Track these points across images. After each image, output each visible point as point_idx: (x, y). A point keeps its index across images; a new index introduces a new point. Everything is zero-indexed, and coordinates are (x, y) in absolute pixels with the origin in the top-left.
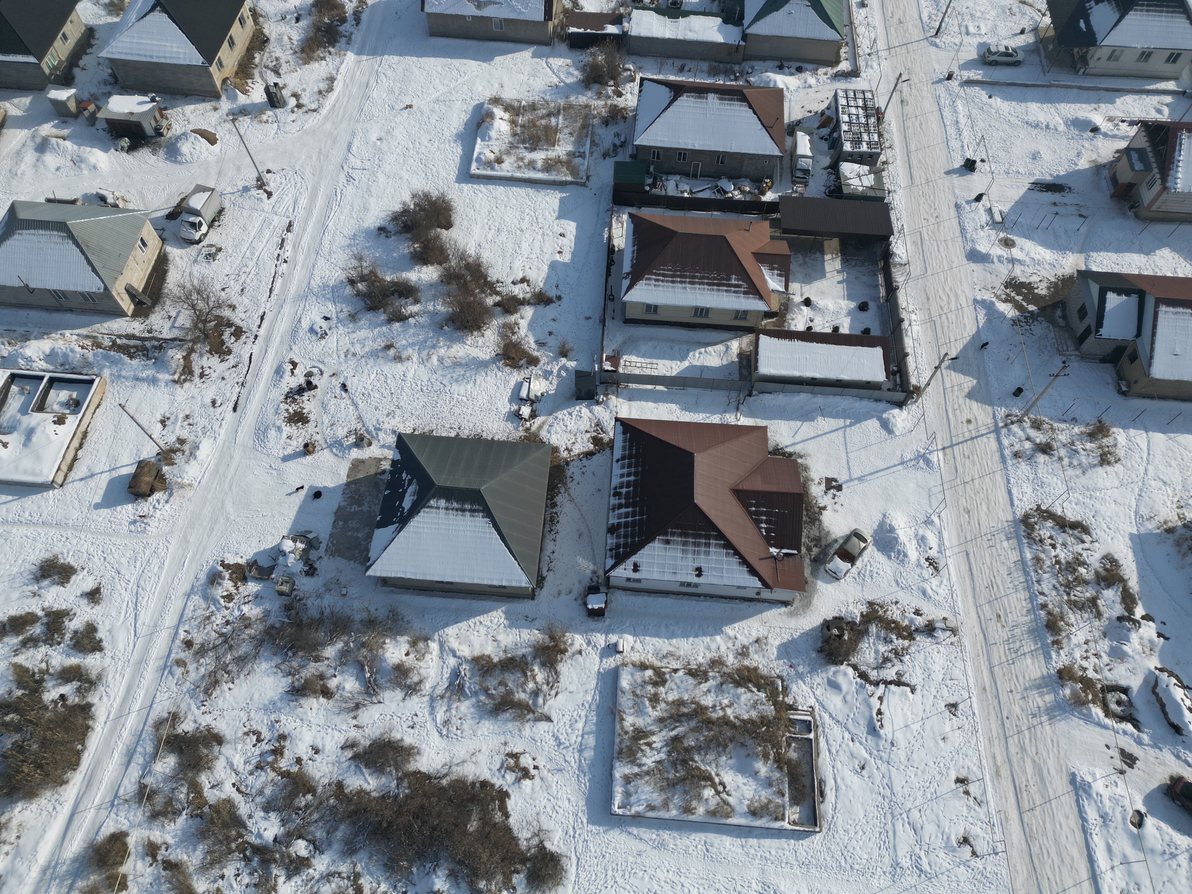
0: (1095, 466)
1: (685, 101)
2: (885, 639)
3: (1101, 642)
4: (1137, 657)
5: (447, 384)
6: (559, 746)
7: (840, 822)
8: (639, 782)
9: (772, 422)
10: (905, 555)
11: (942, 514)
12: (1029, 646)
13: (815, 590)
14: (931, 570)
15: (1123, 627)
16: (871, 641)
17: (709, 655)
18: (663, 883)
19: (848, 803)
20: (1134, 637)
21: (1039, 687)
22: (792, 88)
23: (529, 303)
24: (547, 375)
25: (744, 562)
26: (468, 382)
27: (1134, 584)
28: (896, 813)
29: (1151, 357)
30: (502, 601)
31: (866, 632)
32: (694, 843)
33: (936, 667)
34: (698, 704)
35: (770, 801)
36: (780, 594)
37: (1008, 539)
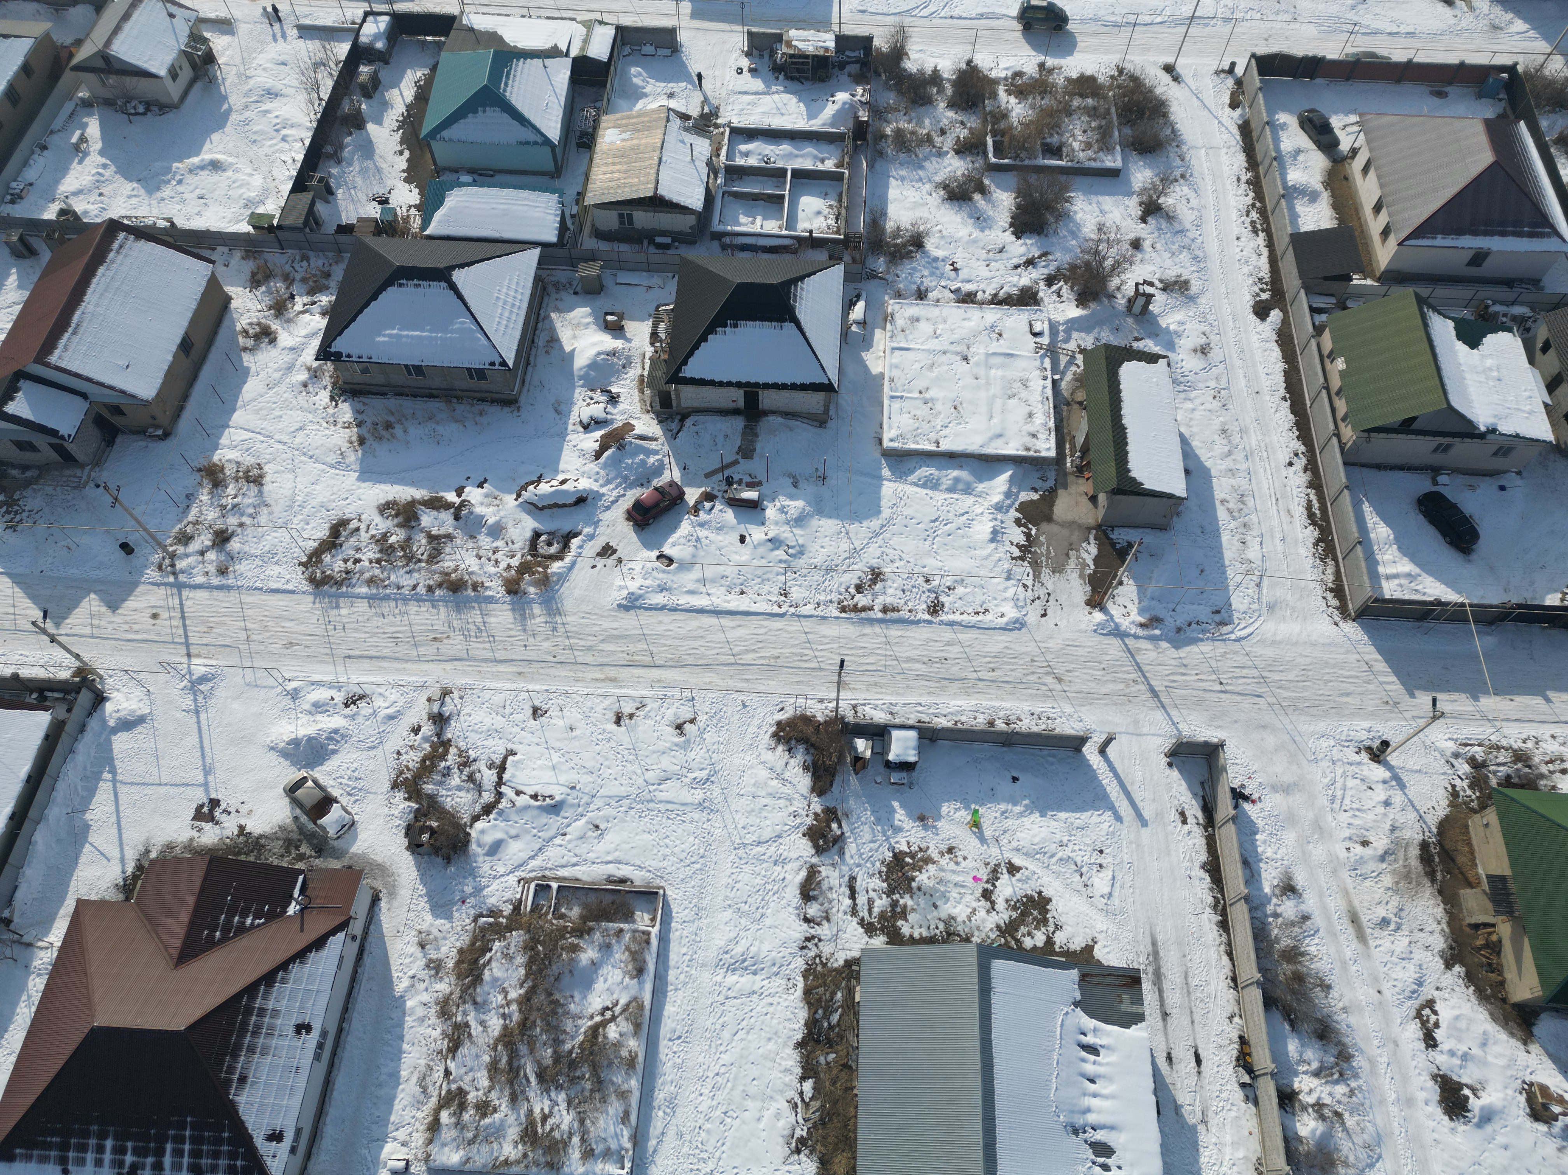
0: (260, 491)
2: (444, 775)
3: (481, 544)
4: (502, 514)
7: (655, 864)
8: (592, 1135)
10: (336, 731)
11: (287, 676)
12: (474, 616)
13: (363, 857)
14: (362, 704)
15: (467, 517)
16: (444, 792)
17: (433, 1020)
18: (715, 1103)
19: (634, 851)
20: (479, 510)
21: (523, 617)
25: (301, 956)
27: (419, 494)
28: (648, 797)
29: (123, 392)
31: (432, 797)
32: (671, 1056)
33: (488, 721)
34: (497, 1041)
35: (628, 948)
36: (360, 908)
37: (338, 607)
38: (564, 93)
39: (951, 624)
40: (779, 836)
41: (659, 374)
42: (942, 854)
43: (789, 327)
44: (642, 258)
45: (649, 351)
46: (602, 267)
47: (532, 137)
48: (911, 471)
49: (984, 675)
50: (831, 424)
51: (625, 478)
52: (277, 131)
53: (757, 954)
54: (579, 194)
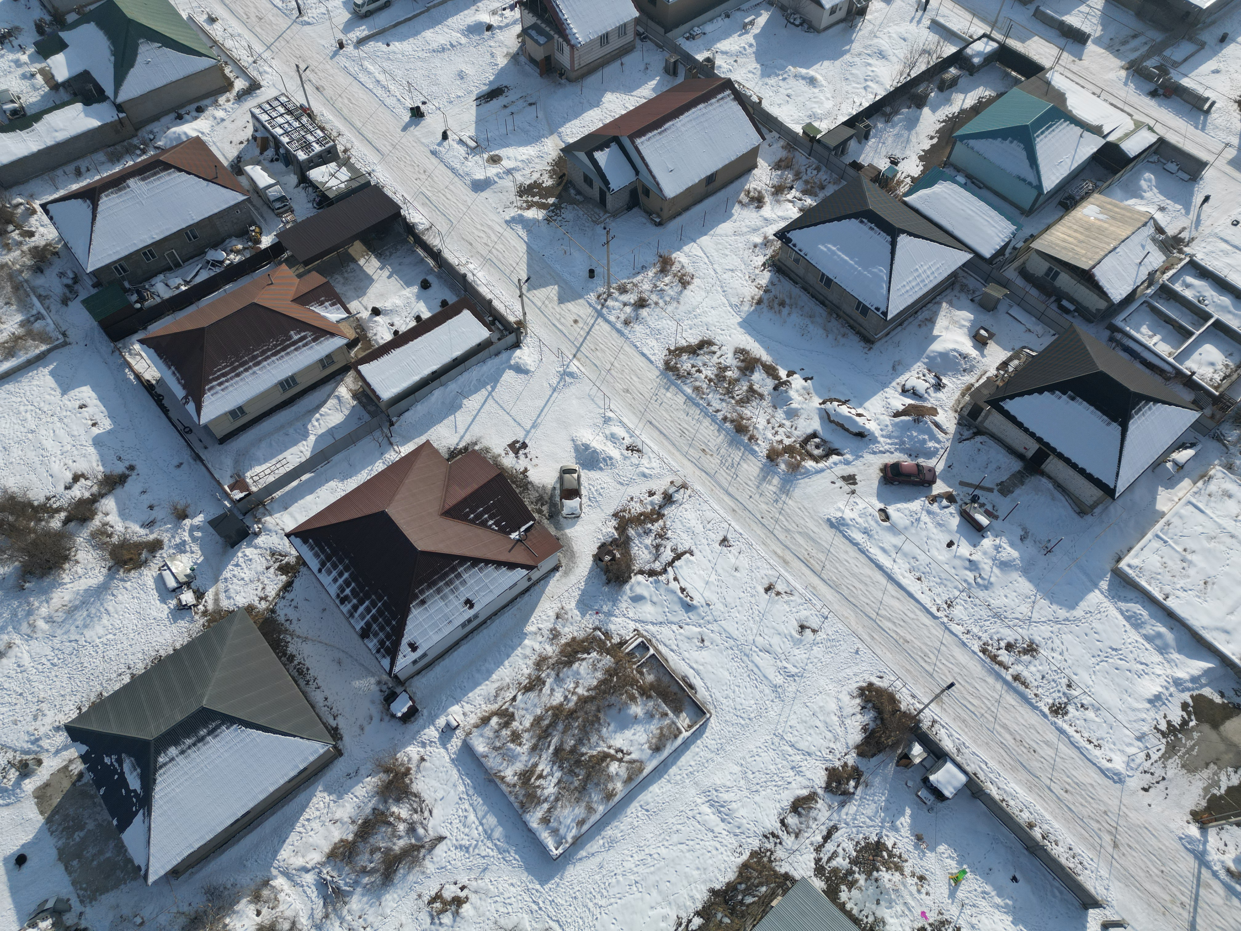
0: (681, 292)
1: (106, 202)
2: (645, 532)
3: (776, 415)
4: (804, 406)
5: (77, 637)
6: (467, 852)
7: (718, 695)
8: (556, 813)
9: (429, 432)
10: (611, 458)
11: (612, 407)
12: (737, 455)
13: (568, 539)
14: (636, 455)
15: (782, 392)
16: (637, 542)
17: (530, 662)
18: (635, 870)
19: (712, 676)
20: (792, 393)
21: (764, 478)
22: (206, 131)
23: (102, 496)
24: (181, 548)
25: (499, 564)
26: (100, 618)
27: (766, 357)
28: (747, 652)
29: (658, 184)
30: (313, 783)
31: (628, 539)
32: (634, 816)
33: (693, 523)
34: (552, 708)
35: (661, 729)
36: (546, 565)
37: (667, 389)
38: (1080, 162)
39: (1062, 731)
40: (809, 754)
41: (986, 392)
42: (913, 875)
43: (1115, 429)
44: (1042, 307)
45: (992, 372)
46: (1006, 295)
47: (1031, 177)
48: (1126, 600)
49: (1056, 788)
50: (1089, 518)
51: (903, 443)
52: (866, 80)
53: (735, 811)
54: (1032, 236)
